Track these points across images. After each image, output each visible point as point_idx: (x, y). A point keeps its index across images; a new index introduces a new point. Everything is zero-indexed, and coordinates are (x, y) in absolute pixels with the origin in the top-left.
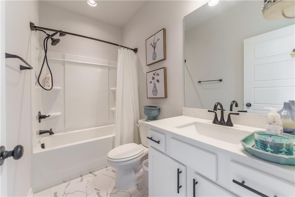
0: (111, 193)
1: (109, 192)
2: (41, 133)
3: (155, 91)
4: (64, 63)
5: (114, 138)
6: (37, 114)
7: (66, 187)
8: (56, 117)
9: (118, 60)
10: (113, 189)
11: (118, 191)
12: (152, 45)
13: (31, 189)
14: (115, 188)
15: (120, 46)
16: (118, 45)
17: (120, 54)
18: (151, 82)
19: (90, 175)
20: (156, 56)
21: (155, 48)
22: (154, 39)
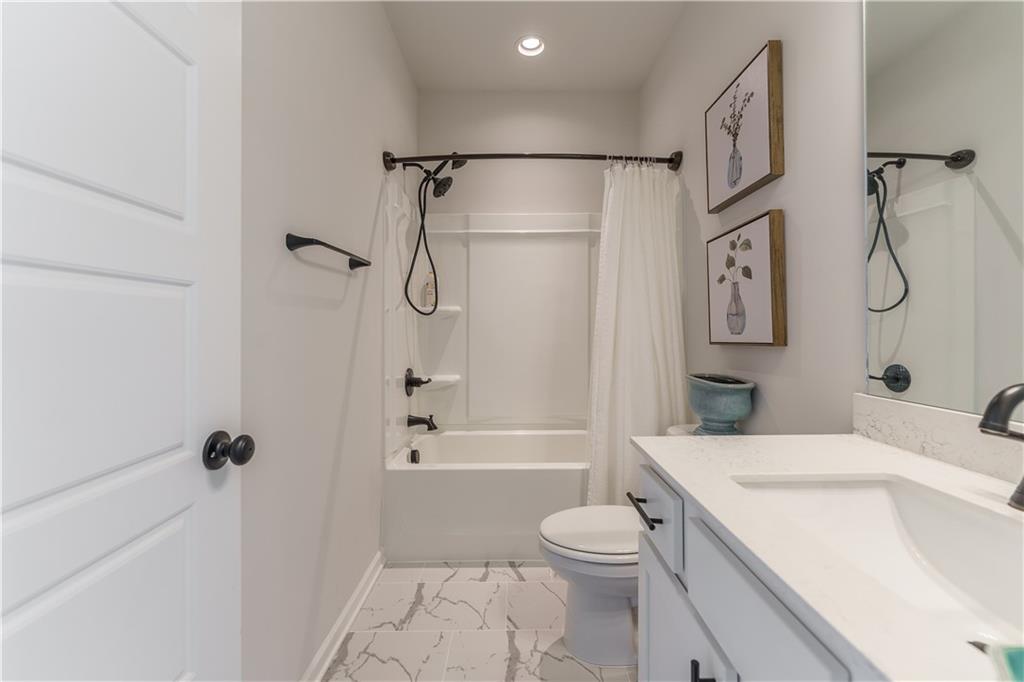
0: (546, 653)
1: (543, 647)
2: (413, 421)
3: (737, 314)
4: (466, 240)
5: (585, 473)
6: (401, 376)
7: (447, 580)
8: (448, 387)
9: (604, 209)
10: (556, 643)
11: (568, 657)
12: (726, 127)
13: (379, 555)
14: (562, 641)
15: (610, 157)
16: (603, 158)
17: (611, 186)
18: (722, 279)
19: (509, 570)
20: (741, 169)
21: (735, 136)
22: (735, 98)
